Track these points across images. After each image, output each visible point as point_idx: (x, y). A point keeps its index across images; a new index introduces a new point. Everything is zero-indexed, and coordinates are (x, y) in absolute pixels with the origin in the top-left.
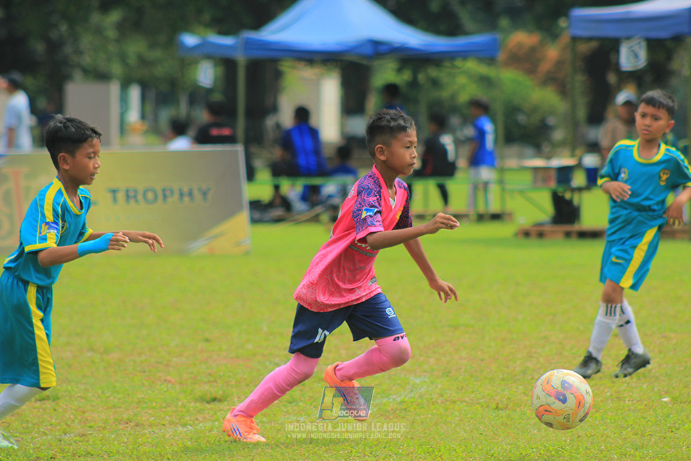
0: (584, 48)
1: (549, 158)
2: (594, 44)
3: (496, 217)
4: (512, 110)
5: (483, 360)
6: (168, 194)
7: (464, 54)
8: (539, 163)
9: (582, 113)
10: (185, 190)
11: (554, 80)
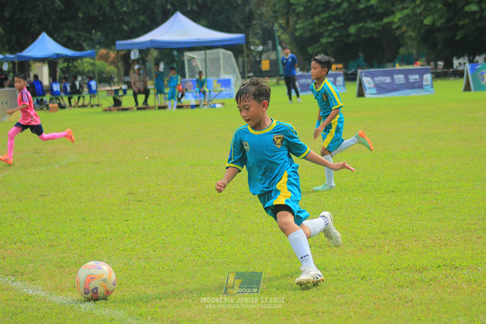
0: (122, 53)
1: (112, 87)
2: (125, 52)
4: (101, 73)
7: (85, 56)
8: (108, 88)
9: (122, 73)
11: (113, 63)
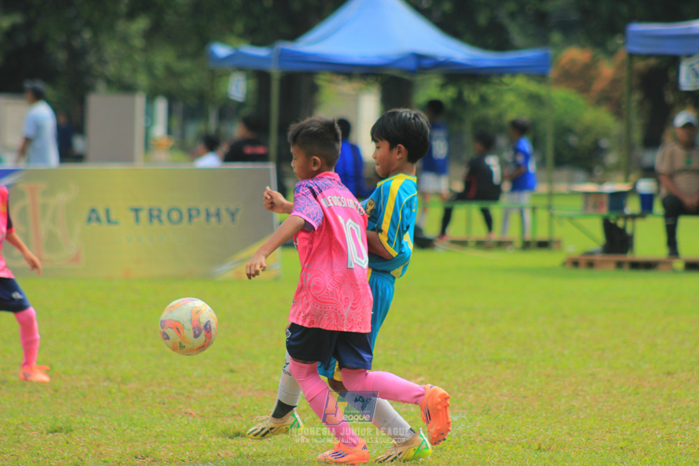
0: (640, 65)
1: (601, 183)
2: (652, 62)
3: (543, 245)
4: (563, 131)
5: (525, 397)
6: (194, 213)
7: (513, 70)
8: (590, 187)
9: (637, 136)
10: (213, 210)
11: (607, 99)
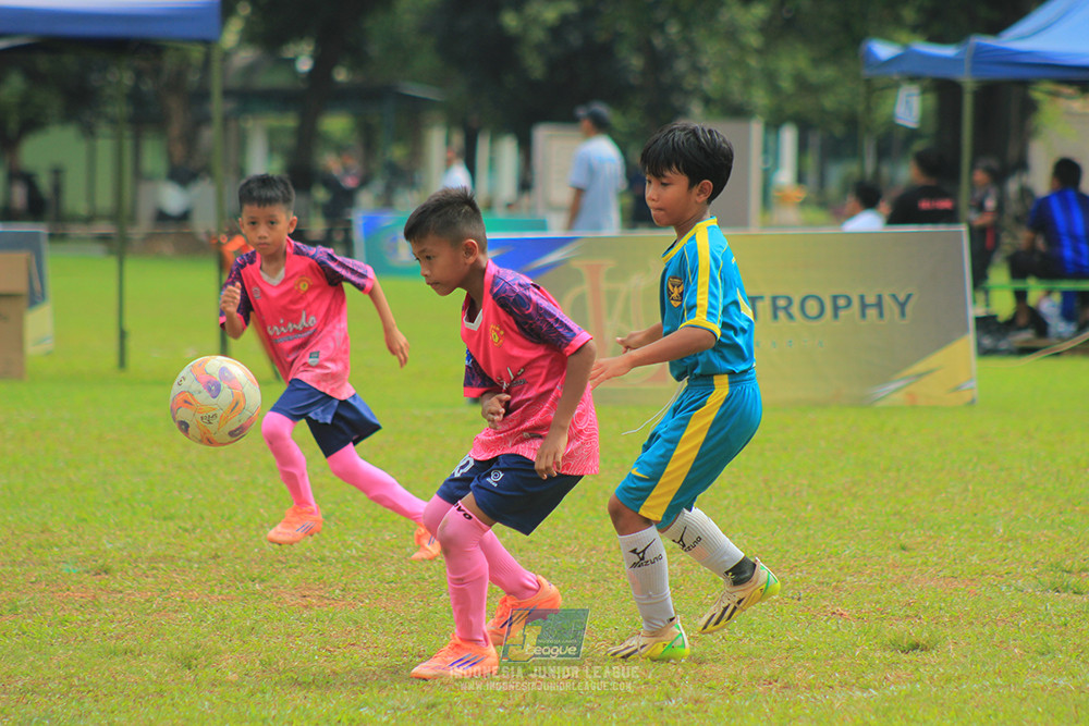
6: (842, 302)
10: (871, 299)
